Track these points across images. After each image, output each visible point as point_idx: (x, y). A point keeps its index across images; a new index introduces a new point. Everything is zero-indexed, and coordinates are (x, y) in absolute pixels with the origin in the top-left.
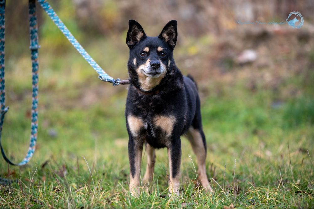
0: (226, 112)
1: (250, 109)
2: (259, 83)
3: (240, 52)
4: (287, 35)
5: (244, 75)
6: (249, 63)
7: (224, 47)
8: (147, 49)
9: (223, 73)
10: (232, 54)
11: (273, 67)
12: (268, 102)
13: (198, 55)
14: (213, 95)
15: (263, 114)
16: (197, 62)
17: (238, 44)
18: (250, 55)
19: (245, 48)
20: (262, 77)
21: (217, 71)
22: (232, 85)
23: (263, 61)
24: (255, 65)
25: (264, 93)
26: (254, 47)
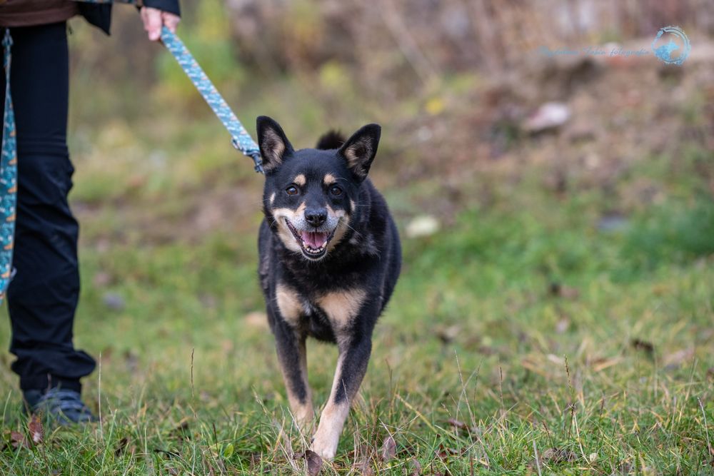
0: (500, 242)
1: (548, 233)
2: (574, 175)
3: (533, 111)
4: (636, 67)
5: (542, 156)
6: (552, 131)
7: (497, 97)
8: (301, 179)
9: (494, 156)
10: (516, 111)
11: (604, 137)
12: (592, 215)
13: (444, 116)
14: (474, 205)
15: (578, 245)
16: (441, 130)
17: (530, 91)
18: (554, 113)
19: (544, 100)
20: (581, 161)
21: (483, 150)
22: (517, 180)
23: (581, 126)
24: (565, 135)
25: (583, 198)
26: (565, 97)
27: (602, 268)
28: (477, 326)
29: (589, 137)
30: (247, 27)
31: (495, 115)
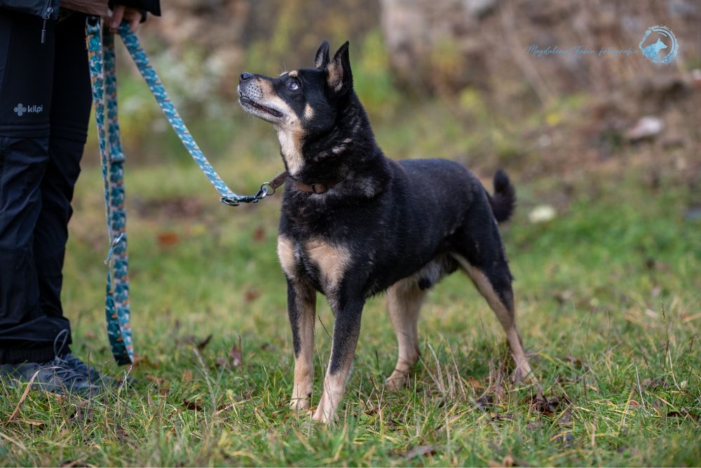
0: (605, 227)
1: (645, 221)
2: (666, 175)
3: (634, 122)
5: (640, 159)
6: (649, 139)
7: (604, 112)
9: (602, 158)
10: (619, 123)
11: (690, 145)
12: (680, 207)
13: (561, 126)
14: (584, 197)
15: (670, 230)
16: (558, 137)
17: (630, 107)
18: (650, 125)
19: (642, 114)
20: (672, 164)
21: (592, 154)
22: (619, 178)
23: (672, 135)
24: (659, 143)
25: (673, 193)
26: (659, 112)
27: (688, 249)
28: (586, 291)
29: (679, 145)
30: (402, 61)
31: (603, 126)
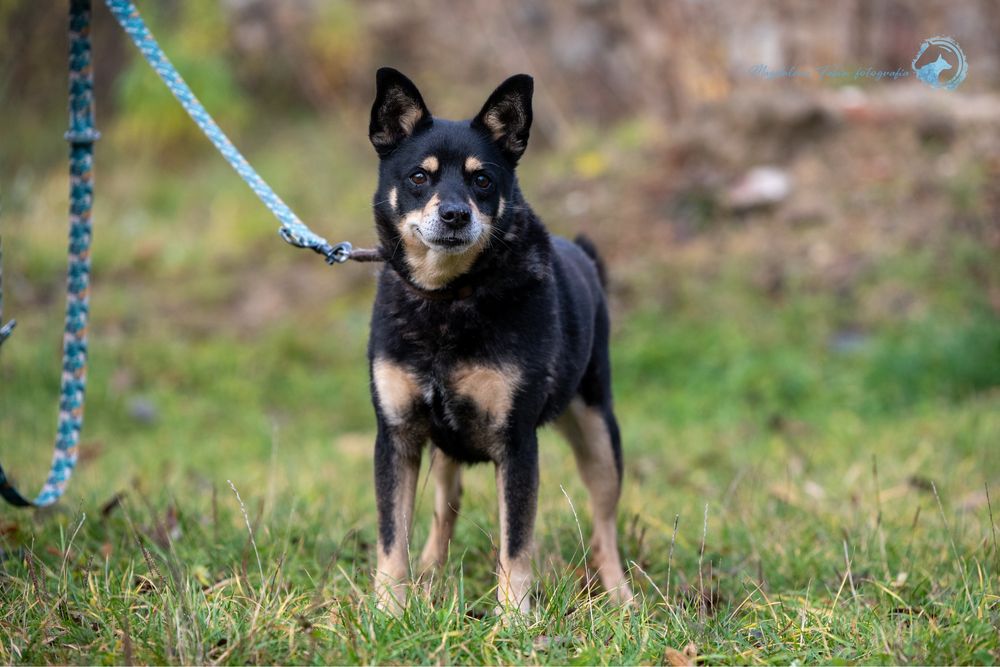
0: (689, 360)
1: (762, 352)
2: (795, 272)
3: (737, 176)
4: (887, 123)
5: (748, 244)
6: (764, 209)
7: (686, 156)
8: (431, 163)
9: (682, 237)
10: (712, 178)
11: (837, 221)
12: (821, 330)
13: (605, 178)
14: (650, 305)
16: (602, 199)
17: (732, 148)
18: (767, 183)
19: (753, 162)
20: (804, 253)
21: (663, 230)
22: (710, 275)
23: (807, 203)
24: (783, 215)
25: (811, 305)
26: (783, 160)
27: (838, 402)
31: (681, 182)
